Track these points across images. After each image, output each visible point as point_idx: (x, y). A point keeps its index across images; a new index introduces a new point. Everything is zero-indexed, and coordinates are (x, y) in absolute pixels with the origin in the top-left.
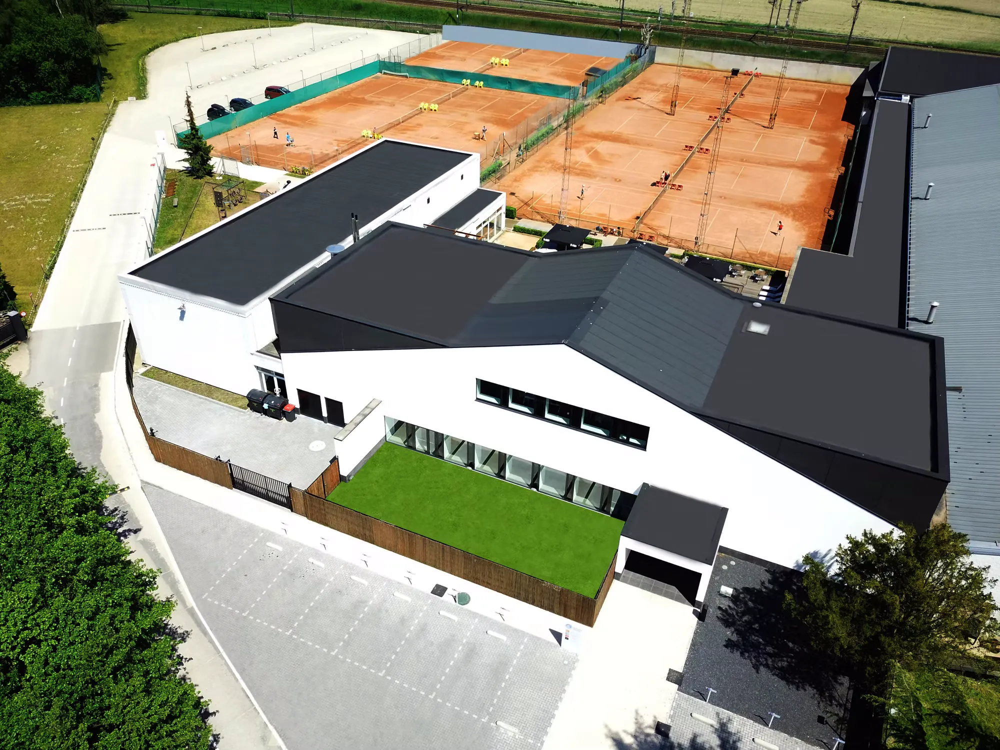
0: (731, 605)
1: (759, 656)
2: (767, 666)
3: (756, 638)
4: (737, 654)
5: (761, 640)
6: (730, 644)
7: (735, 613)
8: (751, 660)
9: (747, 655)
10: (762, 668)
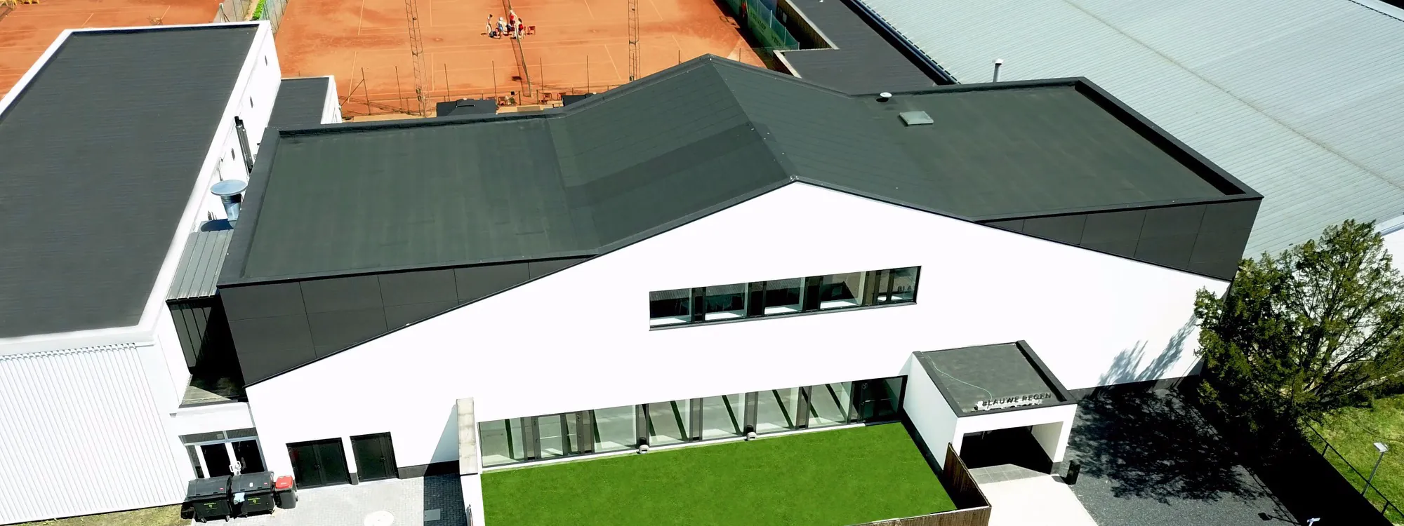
0: (1078, 453)
1: (1156, 489)
2: (1169, 494)
3: (1134, 473)
4: (1134, 498)
5: (1140, 473)
6: (1118, 492)
7: (1090, 460)
8: (1152, 497)
9: (1143, 493)
10: (1169, 499)
